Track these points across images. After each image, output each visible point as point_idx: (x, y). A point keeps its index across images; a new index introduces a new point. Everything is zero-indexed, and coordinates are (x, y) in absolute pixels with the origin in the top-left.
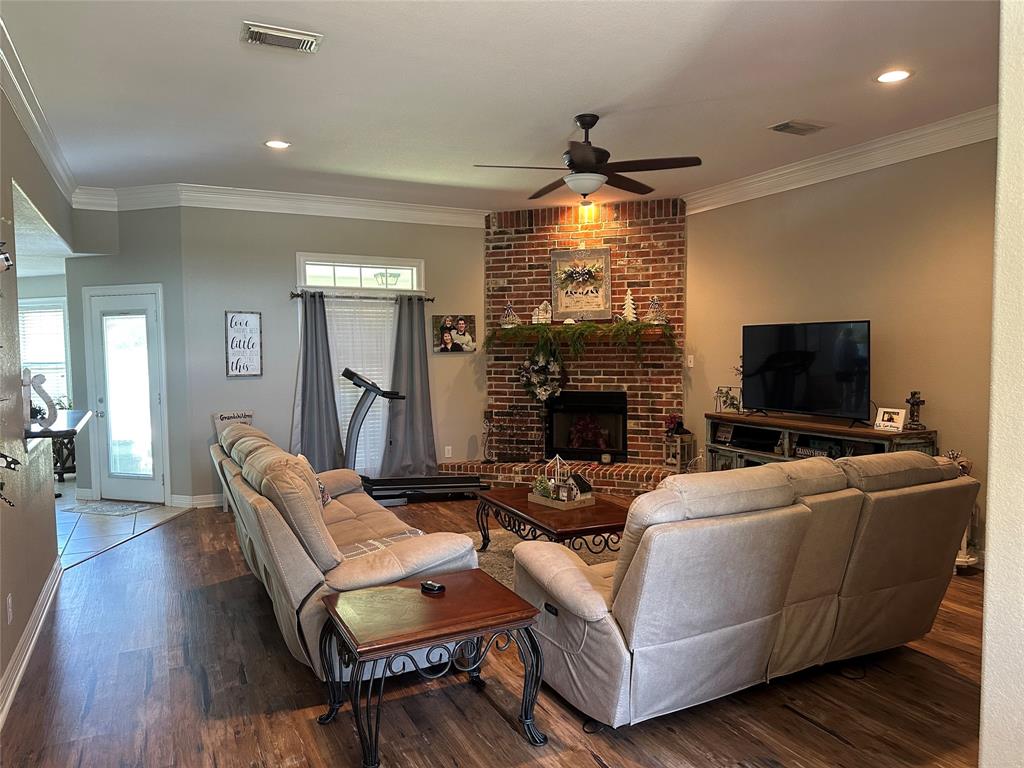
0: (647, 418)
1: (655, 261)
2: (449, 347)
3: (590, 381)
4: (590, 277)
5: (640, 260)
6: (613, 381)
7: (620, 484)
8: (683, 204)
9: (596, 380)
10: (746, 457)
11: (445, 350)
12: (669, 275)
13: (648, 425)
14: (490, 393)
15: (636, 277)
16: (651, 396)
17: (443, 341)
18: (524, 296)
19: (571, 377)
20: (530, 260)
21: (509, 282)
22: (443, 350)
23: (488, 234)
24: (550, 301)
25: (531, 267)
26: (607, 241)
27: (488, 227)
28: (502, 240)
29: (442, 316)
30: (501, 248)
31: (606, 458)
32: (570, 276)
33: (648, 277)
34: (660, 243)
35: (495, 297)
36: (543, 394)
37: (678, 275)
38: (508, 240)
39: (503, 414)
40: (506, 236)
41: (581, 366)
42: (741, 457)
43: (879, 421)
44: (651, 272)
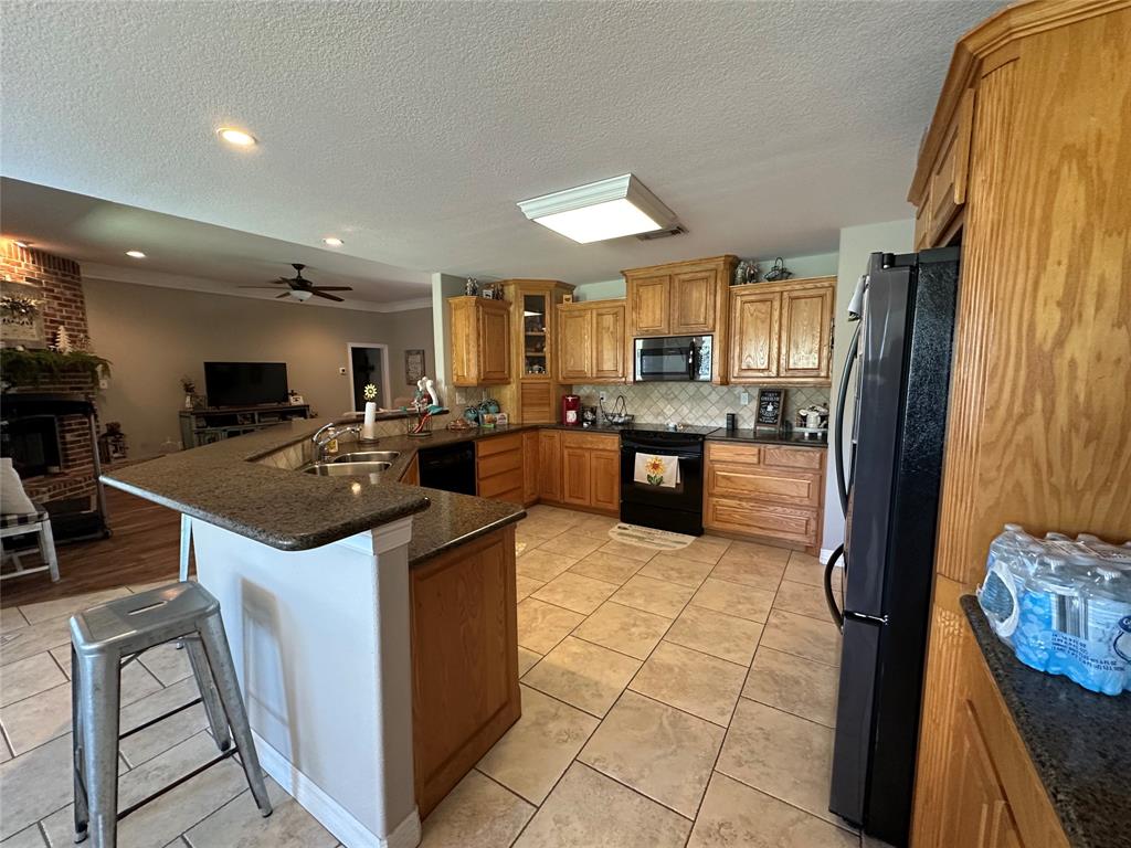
0: (78, 430)
1: (65, 306)
5: (56, 302)
8: (78, 267)
12: (77, 319)
13: (80, 435)
15: (54, 316)
26: (28, 280)
33: (62, 317)
34: (68, 292)
37: (82, 320)
44: (64, 313)
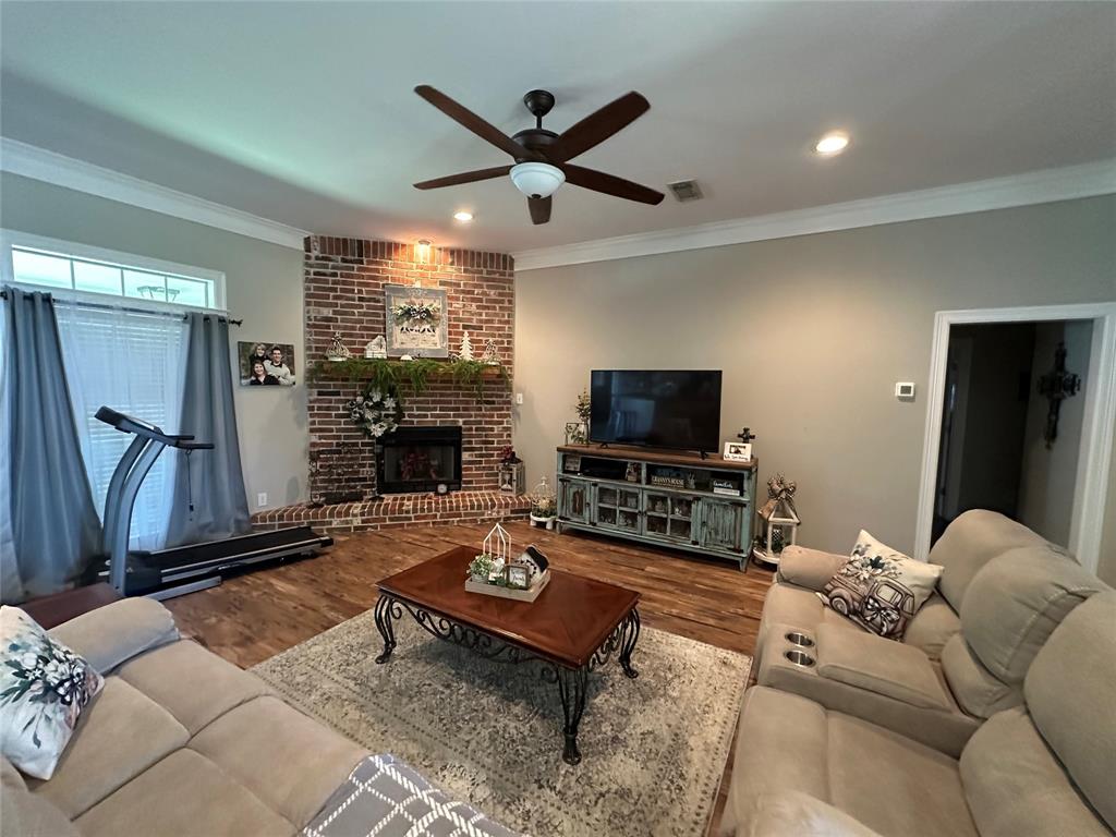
0: (481, 449)
1: (488, 308)
2: (262, 379)
3: (426, 416)
4: (428, 315)
5: (474, 305)
6: (449, 416)
7: (466, 515)
8: (512, 260)
9: (432, 416)
10: (600, 485)
11: (256, 383)
12: (500, 322)
13: (481, 455)
14: (312, 431)
15: (470, 320)
16: (484, 429)
17: (253, 373)
18: (353, 328)
19: (406, 413)
20: (360, 292)
21: (335, 312)
22: (253, 383)
23: (308, 257)
24: (385, 336)
25: (361, 299)
26: (442, 283)
27: (308, 249)
28: (326, 267)
29: (251, 344)
30: (324, 274)
31: (442, 488)
32: (408, 313)
33: (481, 321)
34: (492, 292)
35: (317, 326)
36: (377, 431)
37: (508, 322)
38: (333, 268)
39: (330, 452)
40: (331, 264)
41: (416, 402)
42: (595, 485)
43: (726, 453)
44: (484, 317)
